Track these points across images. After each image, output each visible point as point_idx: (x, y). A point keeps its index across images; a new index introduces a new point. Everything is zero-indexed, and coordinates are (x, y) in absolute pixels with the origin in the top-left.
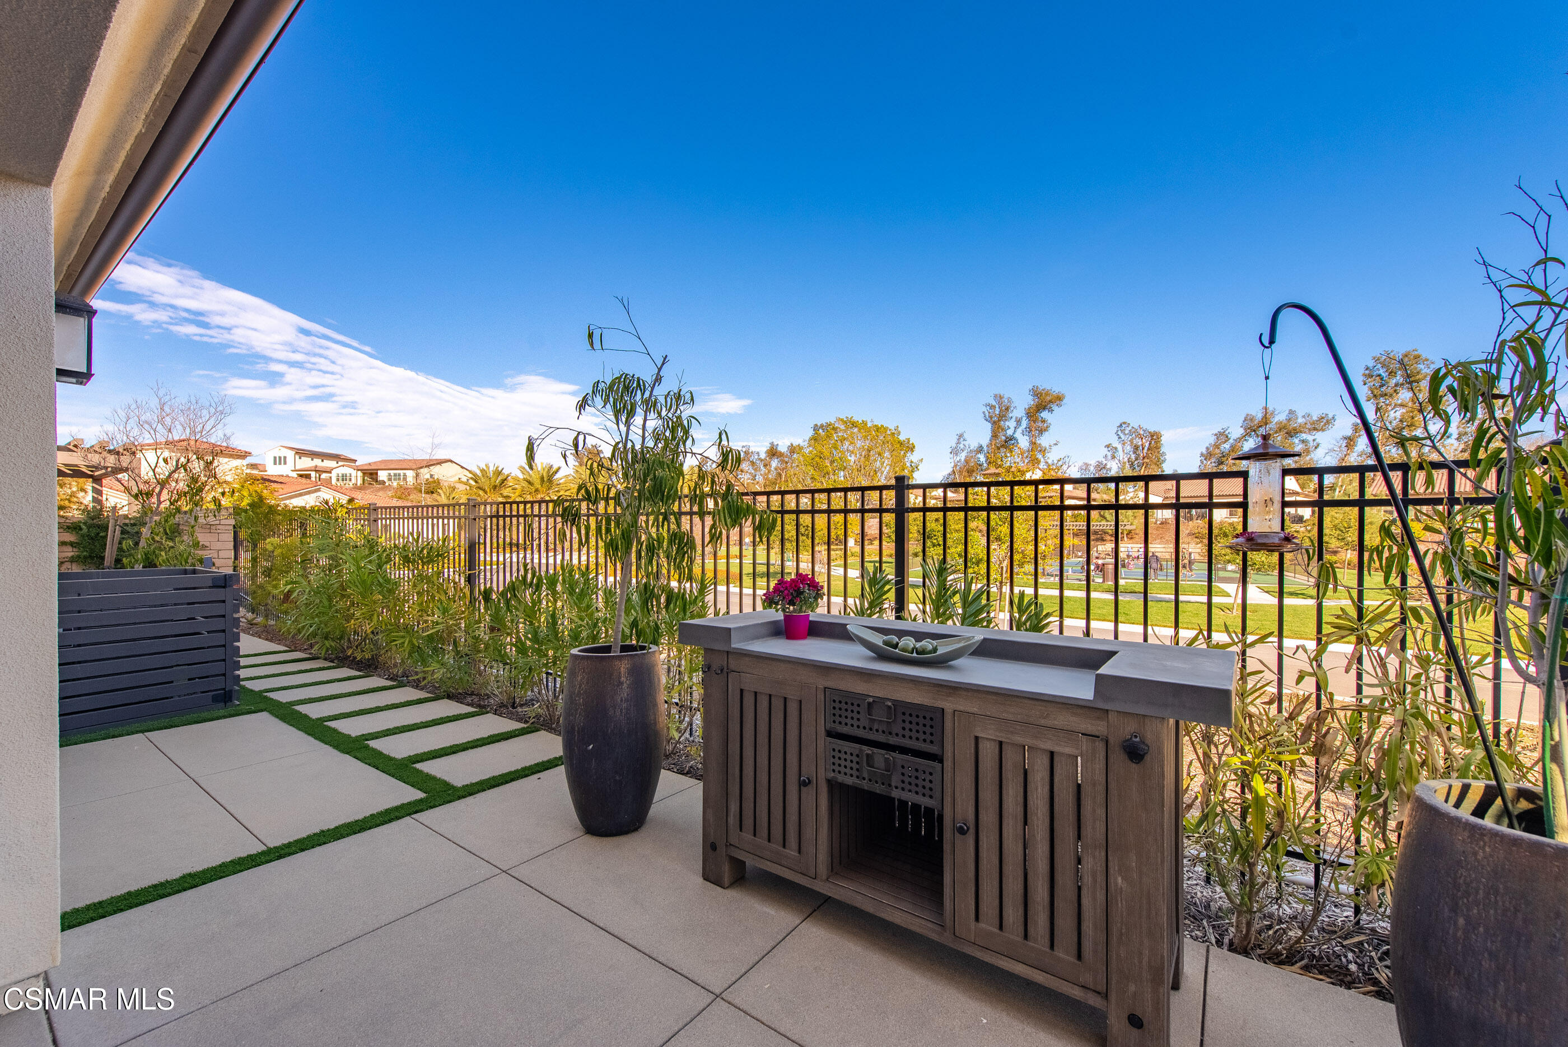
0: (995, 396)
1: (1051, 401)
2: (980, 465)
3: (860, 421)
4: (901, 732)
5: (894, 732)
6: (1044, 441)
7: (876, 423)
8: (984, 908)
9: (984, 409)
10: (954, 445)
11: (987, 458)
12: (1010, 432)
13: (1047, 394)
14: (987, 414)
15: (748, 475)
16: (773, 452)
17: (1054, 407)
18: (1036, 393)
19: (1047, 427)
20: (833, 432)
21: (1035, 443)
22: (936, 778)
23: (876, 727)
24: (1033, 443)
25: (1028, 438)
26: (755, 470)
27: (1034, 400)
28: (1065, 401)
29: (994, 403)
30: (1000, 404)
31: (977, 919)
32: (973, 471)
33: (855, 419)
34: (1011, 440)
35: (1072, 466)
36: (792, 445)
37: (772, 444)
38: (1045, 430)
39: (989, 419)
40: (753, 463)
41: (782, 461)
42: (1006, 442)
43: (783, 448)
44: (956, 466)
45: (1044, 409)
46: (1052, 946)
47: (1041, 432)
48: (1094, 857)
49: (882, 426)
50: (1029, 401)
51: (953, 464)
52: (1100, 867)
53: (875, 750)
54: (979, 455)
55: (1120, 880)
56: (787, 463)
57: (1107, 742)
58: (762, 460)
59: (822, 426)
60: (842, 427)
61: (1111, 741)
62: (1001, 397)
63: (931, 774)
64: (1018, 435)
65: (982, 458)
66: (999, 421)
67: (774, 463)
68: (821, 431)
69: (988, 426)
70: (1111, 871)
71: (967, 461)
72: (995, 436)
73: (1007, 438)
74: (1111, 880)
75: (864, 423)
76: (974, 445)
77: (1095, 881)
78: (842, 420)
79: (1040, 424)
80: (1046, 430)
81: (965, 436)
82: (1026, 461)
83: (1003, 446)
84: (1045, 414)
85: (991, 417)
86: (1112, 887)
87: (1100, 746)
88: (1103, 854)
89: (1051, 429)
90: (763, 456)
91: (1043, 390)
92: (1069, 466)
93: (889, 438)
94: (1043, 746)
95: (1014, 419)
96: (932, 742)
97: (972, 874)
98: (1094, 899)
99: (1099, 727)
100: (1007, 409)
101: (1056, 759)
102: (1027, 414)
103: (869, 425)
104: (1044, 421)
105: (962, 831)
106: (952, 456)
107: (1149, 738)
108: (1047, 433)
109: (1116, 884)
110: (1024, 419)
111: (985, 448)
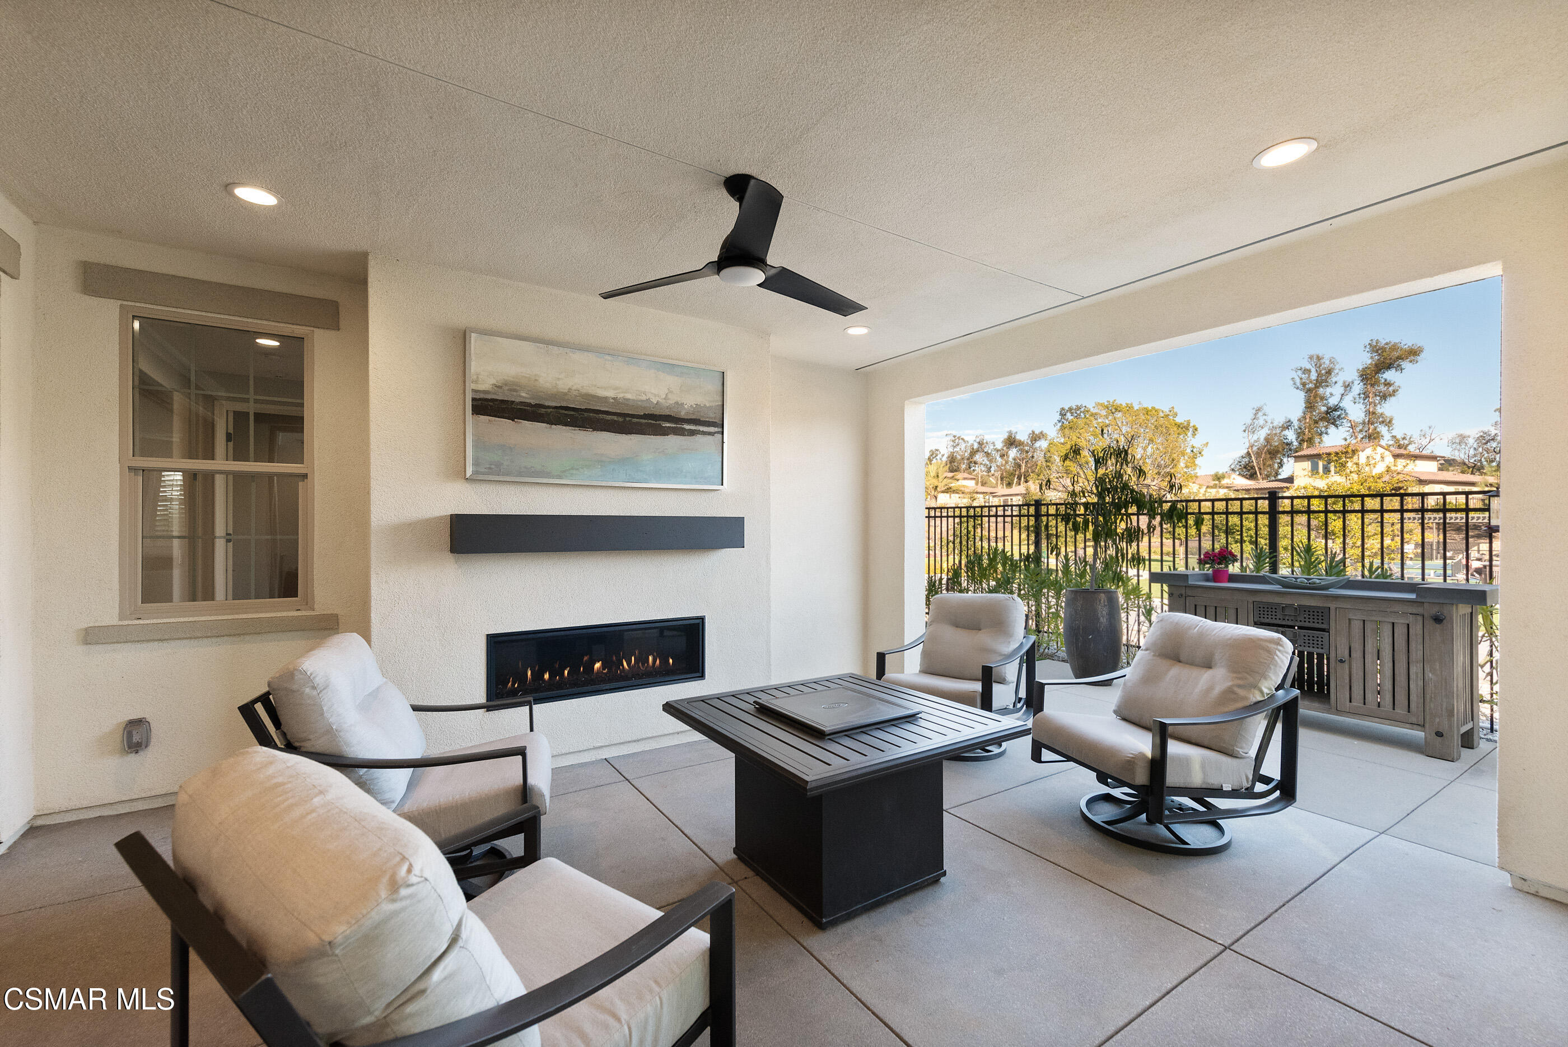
0: (1311, 358)
1: (1399, 358)
2: (1288, 444)
3: (1124, 405)
4: (1303, 620)
5: (1299, 619)
6: (1387, 409)
7: (1145, 406)
8: (1354, 696)
9: (1294, 375)
10: (1249, 422)
11: (1298, 435)
12: (1333, 401)
13: (1394, 347)
14: (1298, 381)
15: (982, 466)
16: (1011, 442)
17: (1405, 364)
18: (1375, 348)
19: (1394, 391)
20: (1092, 418)
21: (1374, 413)
22: (1325, 640)
23: (1287, 618)
24: (1368, 413)
25: (1363, 407)
26: (991, 461)
27: (1372, 358)
28: (1422, 355)
29: (1308, 366)
30: (1318, 366)
31: (1350, 702)
32: (1278, 452)
33: (1118, 402)
34: (1335, 410)
35: (1437, 440)
36: (1033, 432)
37: (1010, 432)
38: (1390, 395)
39: (1301, 387)
40: (988, 454)
41: (1022, 451)
42: (1327, 413)
43: (1023, 436)
44: (1252, 446)
45: (1389, 367)
46: (1394, 709)
47: (1384, 397)
48: (1417, 667)
49: (1153, 408)
50: (1366, 359)
51: (1247, 445)
52: (1420, 671)
53: (1287, 629)
54: (1286, 432)
55: (1430, 675)
56: (1027, 452)
57: (1423, 616)
58: (998, 451)
59: (1070, 409)
60: (1104, 413)
61: (1426, 615)
62: (1319, 358)
63: (1322, 638)
64: (1347, 403)
65: (1291, 435)
66: (1316, 387)
67: (1013, 453)
68: (1069, 415)
69: (1301, 396)
70: (1426, 672)
71: (1267, 440)
72: (1310, 406)
73: (1329, 408)
74: (1426, 675)
75: (1130, 407)
76: (1280, 421)
77: (1417, 677)
78: (1102, 405)
79: (1382, 388)
80: (1393, 393)
81: (1266, 409)
82: (1360, 436)
83: (1322, 419)
84: (1389, 375)
85: (1304, 384)
86: (1426, 678)
87: (1420, 618)
88: (1422, 664)
89: (1400, 394)
90: (999, 445)
91: (1387, 344)
92: (1431, 440)
93: (1162, 421)
94: (1388, 620)
95: (1340, 383)
96: (1322, 623)
97: (1347, 681)
98: (1417, 685)
99: (1420, 610)
100: (1329, 372)
101: (1395, 625)
102: (1361, 376)
103: (1136, 407)
104: (1388, 384)
105: (1341, 661)
106: (1246, 434)
107: (1445, 612)
108: (1393, 399)
109: (1429, 676)
110: (1356, 382)
111: (1296, 424)
